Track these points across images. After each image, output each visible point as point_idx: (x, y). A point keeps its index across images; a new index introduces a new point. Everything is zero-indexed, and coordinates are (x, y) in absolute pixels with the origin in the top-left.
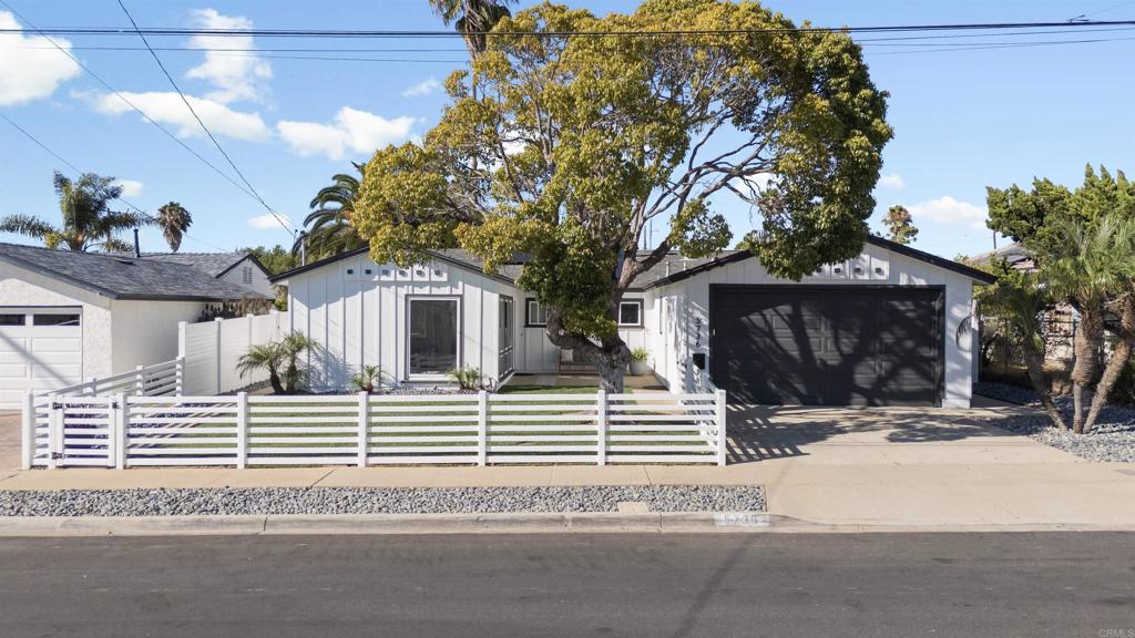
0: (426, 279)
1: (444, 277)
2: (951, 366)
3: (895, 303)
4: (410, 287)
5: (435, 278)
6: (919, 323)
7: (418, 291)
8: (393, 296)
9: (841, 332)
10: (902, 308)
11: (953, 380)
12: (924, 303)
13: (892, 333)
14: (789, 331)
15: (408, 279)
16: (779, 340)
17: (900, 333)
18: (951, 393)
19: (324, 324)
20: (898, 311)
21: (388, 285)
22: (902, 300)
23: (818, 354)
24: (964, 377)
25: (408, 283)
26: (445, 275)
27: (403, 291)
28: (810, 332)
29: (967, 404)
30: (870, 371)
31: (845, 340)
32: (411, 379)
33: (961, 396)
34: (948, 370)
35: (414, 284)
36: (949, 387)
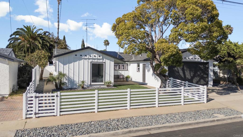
0: (96, 58)
1: (101, 58)
2: (210, 79)
3: (200, 65)
4: (92, 60)
5: (99, 58)
6: (204, 70)
7: (94, 61)
8: (87, 62)
9: (191, 72)
10: (201, 67)
11: (210, 82)
12: (205, 66)
13: (199, 72)
14: (182, 71)
15: (92, 58)
16: (180, 73)
17: (201, 72)
18: (210, 84)
19: (68, 70)
20: (200, 67)
21: (86, 59)
22: (201, 65)
23: (187, 76)
24: (211, 81)
25: (91, 59)
26: (101, 57)
27: (90, 61)
28: (185, 71)
29: (212, 86)
30: (195, 80)
31: (192, 73)
32: (92, 84)
33: (211, 85)
34: (209, 80)
35: (93, 59)
36: (209, 83)
